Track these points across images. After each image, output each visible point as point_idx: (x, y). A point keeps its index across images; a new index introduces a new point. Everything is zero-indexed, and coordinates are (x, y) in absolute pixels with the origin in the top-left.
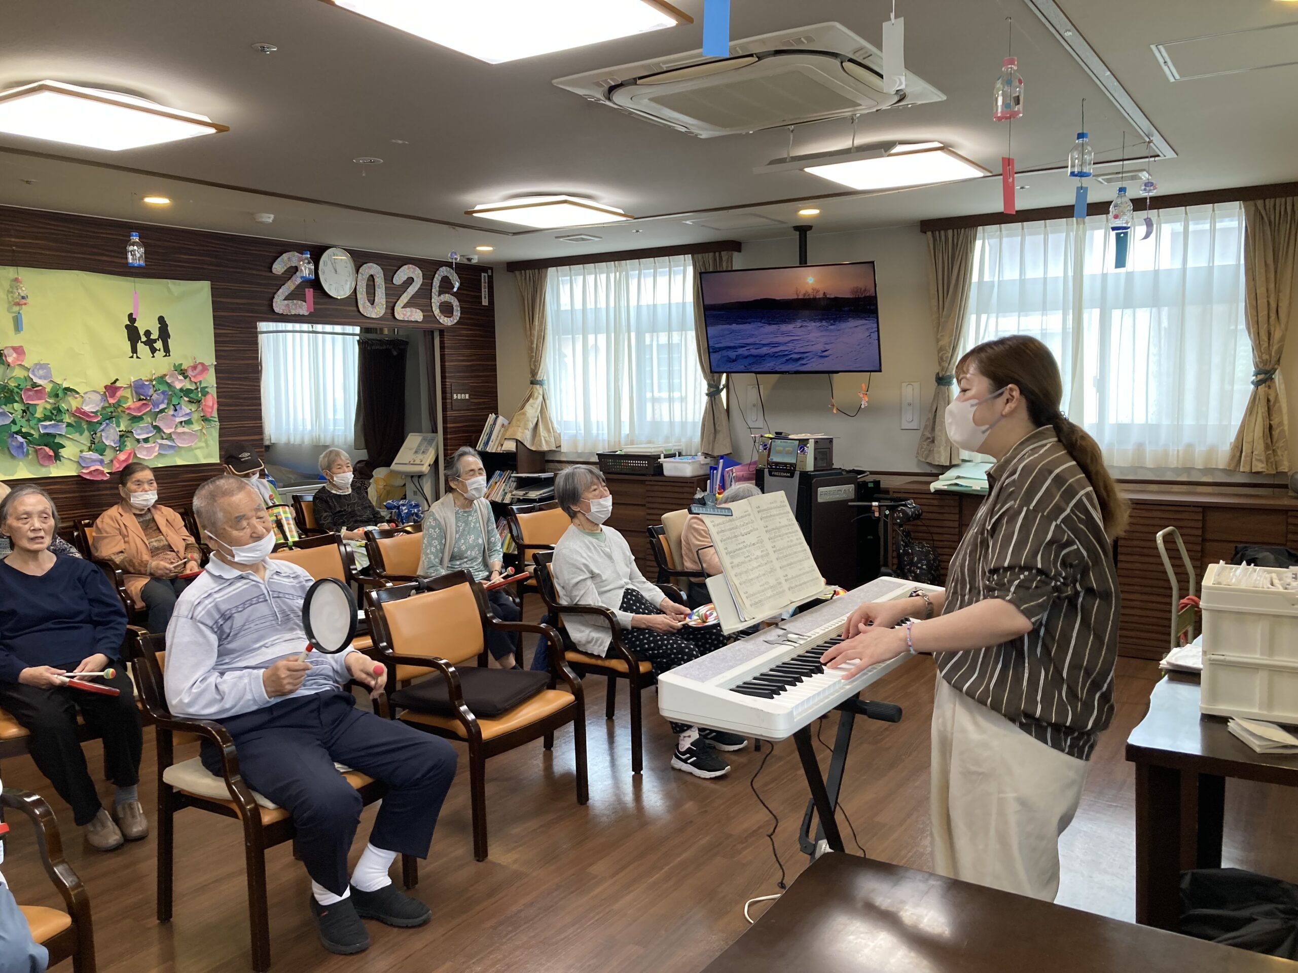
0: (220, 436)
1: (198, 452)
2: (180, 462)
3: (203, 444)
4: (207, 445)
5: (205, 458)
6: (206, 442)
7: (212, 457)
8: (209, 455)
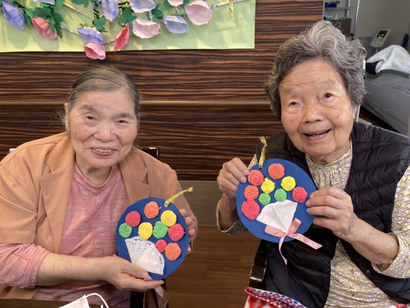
0: (258, 14)
1: (226, 35)
2: (201, 46)
3: (232, 24)
4: (238, 26)
5: (235, 42)
6: (236, 21)
7: (243, 41)
8: (240, 39)
